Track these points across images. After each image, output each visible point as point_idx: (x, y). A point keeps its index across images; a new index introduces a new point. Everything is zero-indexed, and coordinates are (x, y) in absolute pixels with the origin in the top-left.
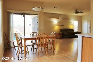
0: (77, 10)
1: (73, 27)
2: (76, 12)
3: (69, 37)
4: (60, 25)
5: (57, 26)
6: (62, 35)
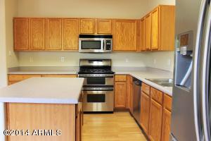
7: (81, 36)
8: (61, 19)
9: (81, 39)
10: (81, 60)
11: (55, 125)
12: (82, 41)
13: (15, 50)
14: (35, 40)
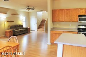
0: (28, 7)
1: (22, 23)
2: (28, 9)
3: (20, 34)
4: (9, 21)
5: (6, 23)
6: (12, 33)
7: (79, 16)
8: (71, 9)
9: (79, 17)
10: (78, 25)
11: (81, 54)
12: (80, 18)
13: (53, 22)
14: (60, 18)
